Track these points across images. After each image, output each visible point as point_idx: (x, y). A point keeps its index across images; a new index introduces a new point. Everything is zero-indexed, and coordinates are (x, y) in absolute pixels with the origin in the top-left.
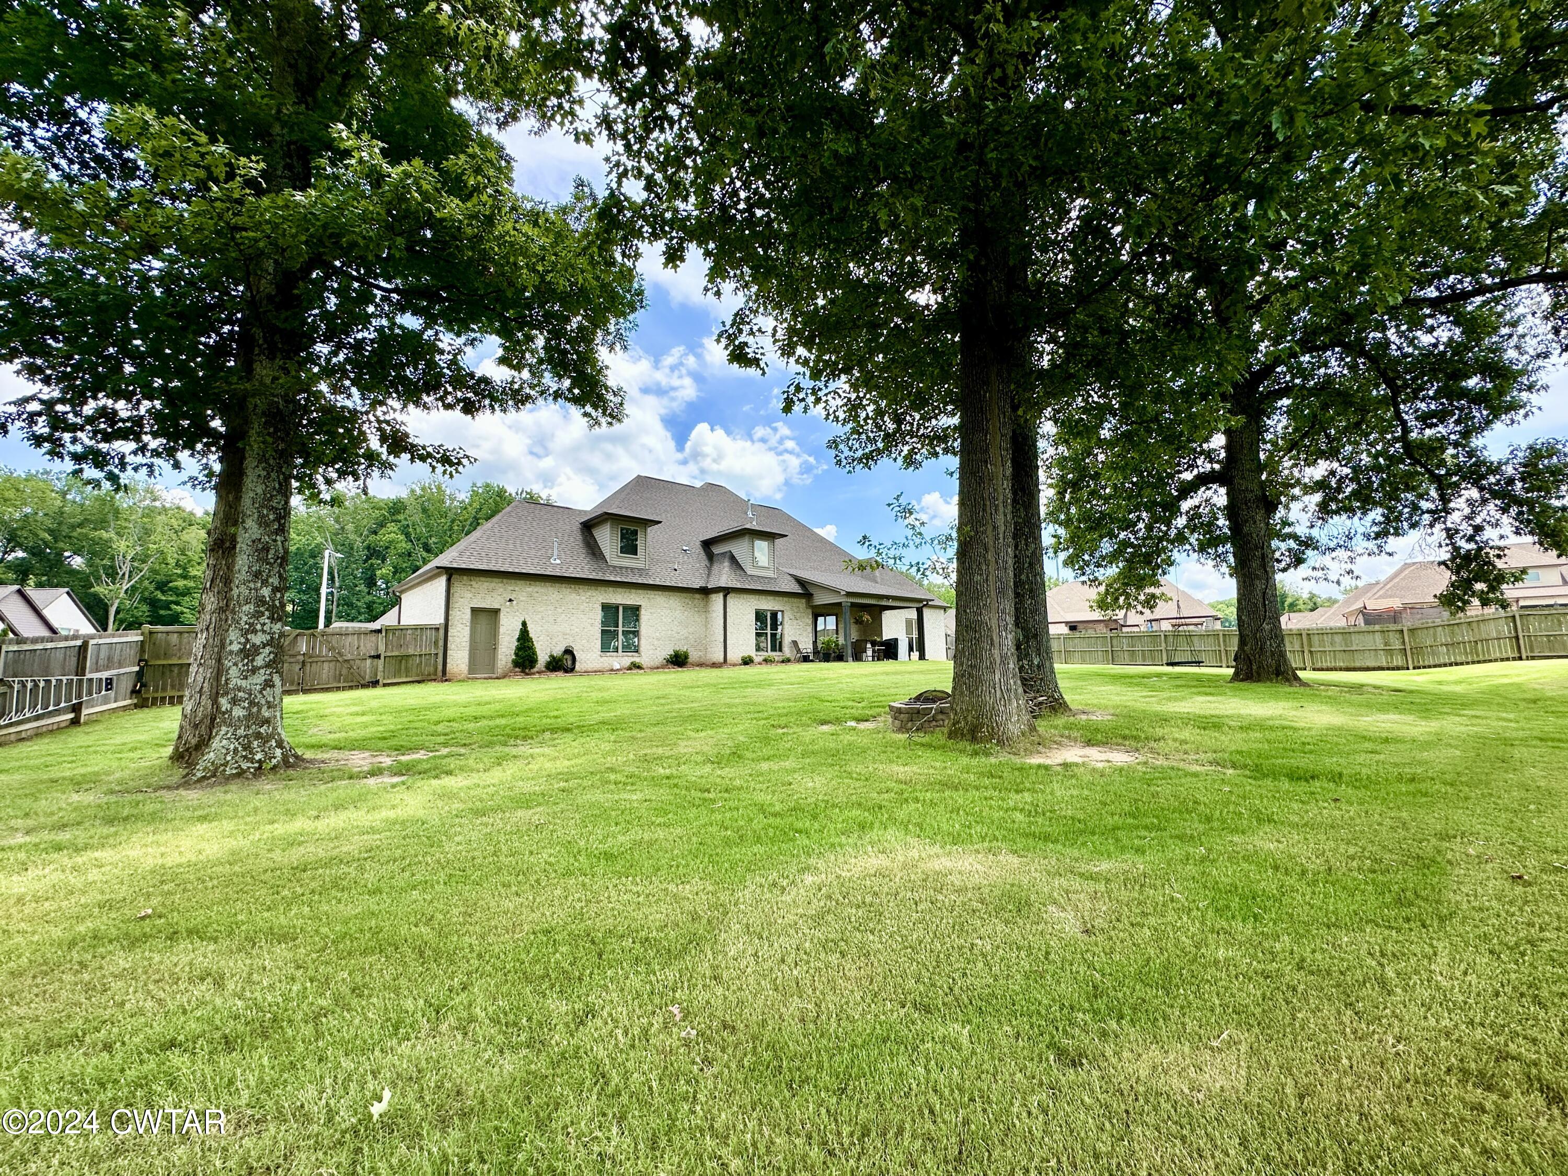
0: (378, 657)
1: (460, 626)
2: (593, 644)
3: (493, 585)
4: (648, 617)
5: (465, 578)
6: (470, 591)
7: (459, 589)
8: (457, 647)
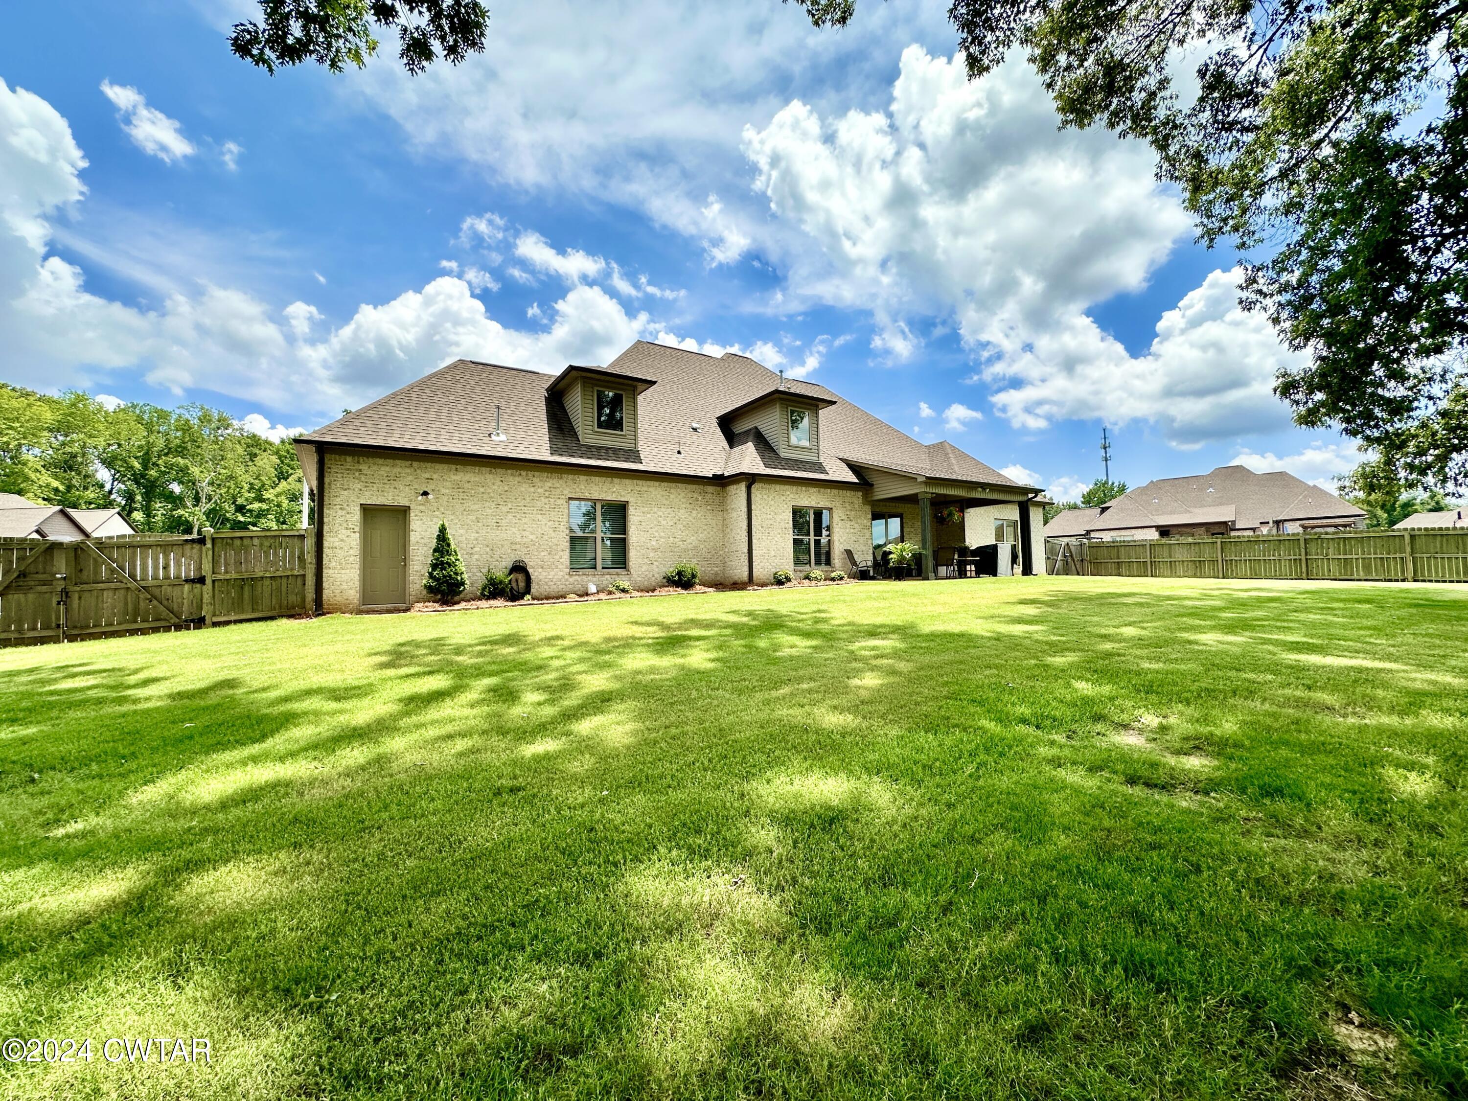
0: (201, 580)
1: (344, 531)
2: (557, 557)
3: (397, 470)
4: (639, 518)
5: (349, 459)
6: (359, 479)
7: (339, 475)
8: (340, 564)
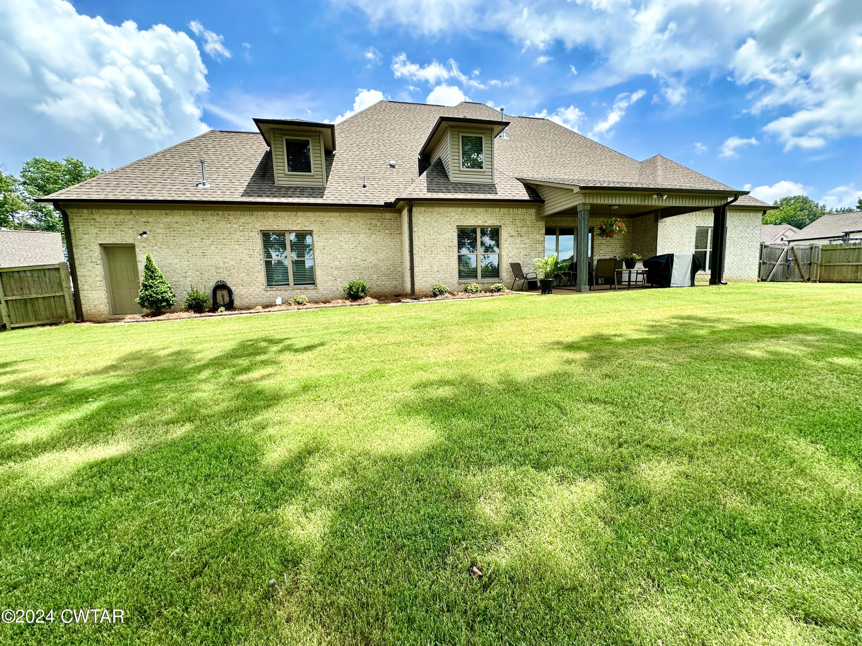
1: (90, 264)
2: (254, 277)
3: (121, 217)
4: (322, 244)
5: (85, 211)
6: (95, 226)
7: (80, 224)
8: (91, 287)
